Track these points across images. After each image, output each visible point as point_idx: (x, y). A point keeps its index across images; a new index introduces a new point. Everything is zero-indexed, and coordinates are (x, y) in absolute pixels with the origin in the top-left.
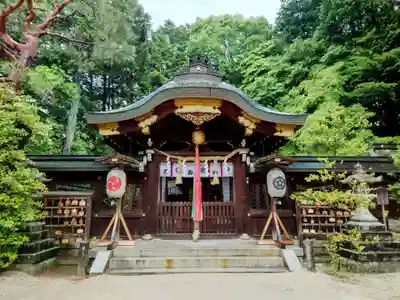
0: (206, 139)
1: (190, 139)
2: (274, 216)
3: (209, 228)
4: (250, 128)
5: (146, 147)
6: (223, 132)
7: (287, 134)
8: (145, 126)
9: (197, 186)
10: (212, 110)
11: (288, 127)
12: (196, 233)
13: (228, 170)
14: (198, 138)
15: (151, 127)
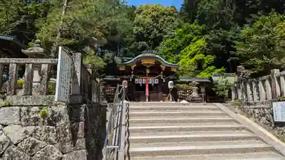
1: (145, 71)
4: (164, 68)
7: (175, 70)
8: (133, 67)
9: (147, 86)
10: (152, 62)
11: (175, 68)
12: (147, 100)
13: (156, 81)
14: (148, 72)
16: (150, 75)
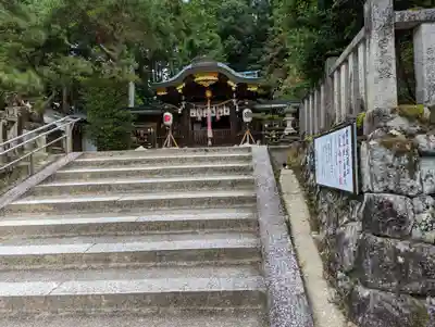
0: (213, 93)
1: (205, 95)
2: (247, 133)
3: (218, 142)
4: (234, 87)
5: (181, 101)
6: (221, 91)
7: (254, 89)
8: (179, 89)
9: (209, 121)
10: (213, 78)
11: (254, 85)
12: (210, 143)
13: (225, 112)
14: (209, 94)
15: (183, 89)
16: (214, 100)
